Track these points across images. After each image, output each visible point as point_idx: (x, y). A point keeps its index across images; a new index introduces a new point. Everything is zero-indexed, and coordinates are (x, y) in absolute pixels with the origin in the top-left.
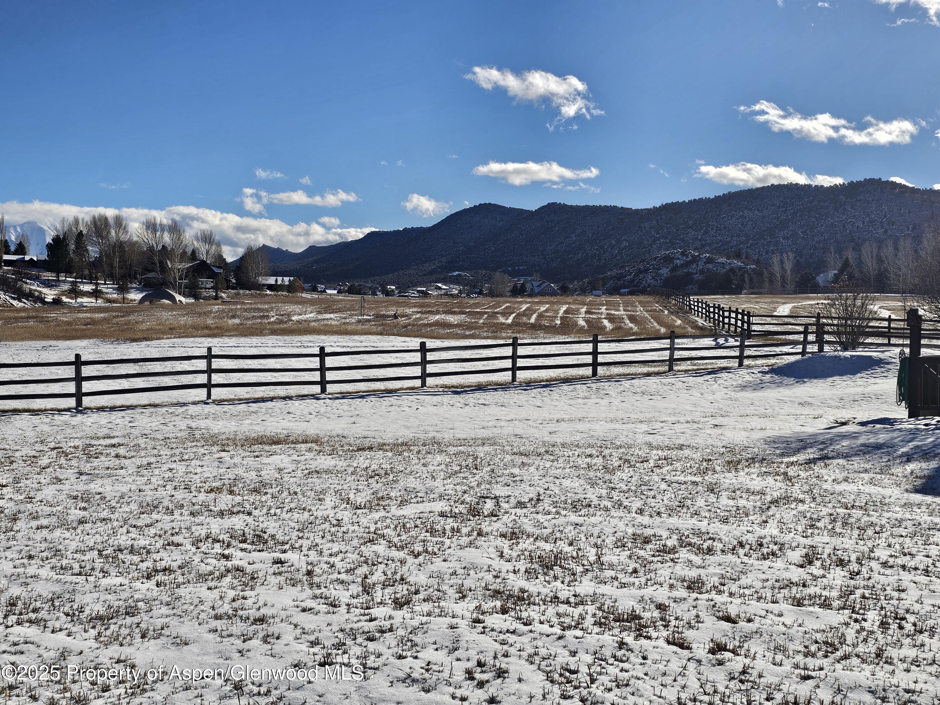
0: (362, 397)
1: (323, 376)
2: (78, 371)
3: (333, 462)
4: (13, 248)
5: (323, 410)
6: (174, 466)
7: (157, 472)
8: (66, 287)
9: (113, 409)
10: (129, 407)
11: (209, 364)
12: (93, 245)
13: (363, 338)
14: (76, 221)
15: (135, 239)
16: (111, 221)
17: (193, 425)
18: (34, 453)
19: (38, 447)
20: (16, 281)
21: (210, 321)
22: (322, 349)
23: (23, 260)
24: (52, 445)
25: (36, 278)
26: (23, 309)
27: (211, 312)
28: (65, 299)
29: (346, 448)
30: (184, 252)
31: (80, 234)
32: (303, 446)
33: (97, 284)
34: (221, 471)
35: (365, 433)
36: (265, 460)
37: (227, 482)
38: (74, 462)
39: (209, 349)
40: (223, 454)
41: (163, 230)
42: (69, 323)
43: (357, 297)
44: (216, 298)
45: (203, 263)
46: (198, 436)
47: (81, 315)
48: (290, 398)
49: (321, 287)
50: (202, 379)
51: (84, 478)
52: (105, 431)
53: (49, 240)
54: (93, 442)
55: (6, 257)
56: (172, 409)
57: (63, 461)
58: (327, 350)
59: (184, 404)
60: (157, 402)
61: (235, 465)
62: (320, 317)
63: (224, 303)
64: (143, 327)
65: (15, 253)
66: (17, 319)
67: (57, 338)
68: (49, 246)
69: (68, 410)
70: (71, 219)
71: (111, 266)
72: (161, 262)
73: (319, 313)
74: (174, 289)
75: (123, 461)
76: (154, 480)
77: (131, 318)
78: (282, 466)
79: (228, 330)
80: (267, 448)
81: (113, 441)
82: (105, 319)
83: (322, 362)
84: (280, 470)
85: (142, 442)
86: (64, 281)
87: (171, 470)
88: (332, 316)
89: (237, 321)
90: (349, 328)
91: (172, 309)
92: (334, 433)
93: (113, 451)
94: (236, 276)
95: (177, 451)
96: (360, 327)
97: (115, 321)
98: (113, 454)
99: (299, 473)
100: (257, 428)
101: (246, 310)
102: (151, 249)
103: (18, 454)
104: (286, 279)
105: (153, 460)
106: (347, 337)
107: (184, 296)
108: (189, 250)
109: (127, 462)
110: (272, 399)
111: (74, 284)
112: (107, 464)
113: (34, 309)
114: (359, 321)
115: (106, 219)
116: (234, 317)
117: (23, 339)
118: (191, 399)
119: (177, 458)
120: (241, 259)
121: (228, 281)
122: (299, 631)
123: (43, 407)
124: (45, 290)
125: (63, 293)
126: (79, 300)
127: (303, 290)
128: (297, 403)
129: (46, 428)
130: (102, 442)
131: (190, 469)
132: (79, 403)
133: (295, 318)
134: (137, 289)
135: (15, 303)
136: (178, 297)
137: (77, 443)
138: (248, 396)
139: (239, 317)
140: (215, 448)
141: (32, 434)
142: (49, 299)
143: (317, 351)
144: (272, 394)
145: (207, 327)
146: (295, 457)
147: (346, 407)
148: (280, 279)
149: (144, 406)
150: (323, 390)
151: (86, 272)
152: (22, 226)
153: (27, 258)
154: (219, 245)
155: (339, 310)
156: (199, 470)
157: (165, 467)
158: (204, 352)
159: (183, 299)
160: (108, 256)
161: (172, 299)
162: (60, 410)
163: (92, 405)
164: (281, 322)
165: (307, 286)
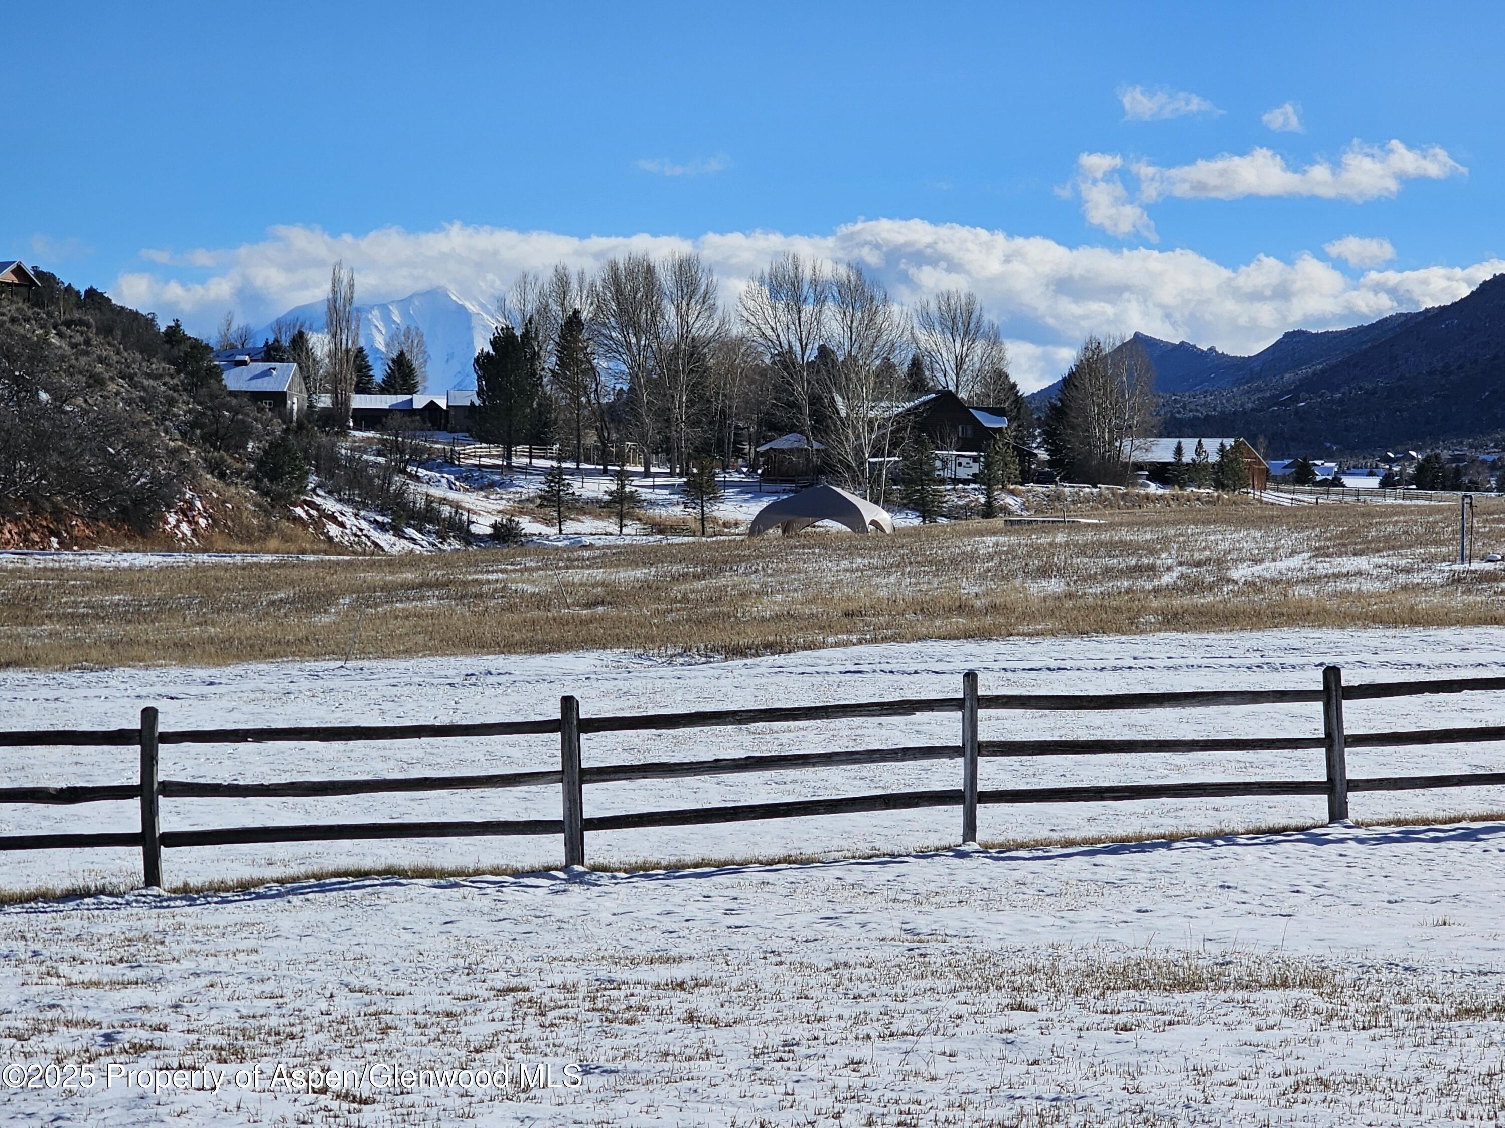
0: (1470, 836)
1: (1335, 764)
2: (571, 751)
3: (1376, 1053)
4: (378, 374)
5: (1336, 879)
6: (863, 1051)
7: (812, 1069)
8: (532, 487)
9: (674, 870)
10: (723, 867)
11: (971, 725)
12: (610, 352)
13: (1469, 635)
14: (562, 282)
15: (737, 330)
16: (666, 279)
17: (923, 924)
18: (448, 1004)
19: (460, 984)
20: (387, 473)
21: (969, 588)
22: (1332, 673)
23: (408, 411)
24: (500, 980)
25: (448, 463)
26: (409, 561)
27: (973, 557)
28: (528, 526)
29: (1419, 1005)
30: (888, 367)
31: (574, 322)
32: (1275, 995)
33: (622, 476)
34: (1014, 1071)
35: (1482, 959)
36: (1150, 1040)
37: (1031, 1107)
38: (565, 1034)
39: (971, 677)
40: (1019, 1018)
41: (820, 301)
42: (541, 601)
43: (1450, 499)
44: (989, 511)
45: (947, 398)
46: (936, 960)
47: (576, 575)
48: (1229, 838)
49: (1325, 468)
50: (948, 774)
51: (595, 1081)
52: (654, 941)
53: (483, 345)
54: (619, 974)
55: (359, 401)
56: (856, 873)
57: (531, 1028)
58: (1349, 678)
59: (894, 858)
60: (809, 850)
61: (1057, 1056)
62: (1323, 567)
63: (1014, 525)
64: (766, 607)
65: (387, 388)
66: (391, 591)
67: (508, 647)
68: (483, 363)
69: (544, 872)
70: (547, 276)
71: (665, 417)
72: (815, 400)
73: (1321, 553)
74: (856, 483)
75: (710, 1031)
76: (803, 1093)
77: (726, 579)
78: (1206, 1061)
79: (1028, 616)
80: (1156, 999)
81: (680, 972)
82: (646, 586)
83: (1333, 718)
84: (1201, 1073)
85: (765, 974)
86: (525, 470)
87: (855, 1064)
88: (1362, 563)
89: (1055, 586)
90: (1423, 602)
91: (852, 551)
92: (1377, 956)
93: (679, 1003)
94: (1052, 440)
95: (874, 1007)
96: (1459, 599)
97: (677, 590)
98: (680, 1011)
99: (1263, 1086)
100: (1122, 935)
101: (1082, 550)
102: (785, 360)
103: (401, 1005)
104: (1211, 445)
105: (799, 1031)
106: (1415, 634)
107: (889, 505)
108: (902, 361)
109: (722, 1036)
110: (1168, 841)
111: (555, 476)
112: (663, 1041)
113: (440, 560)
114: (1456, 580)
115: (650, 270)
116: (1044, 572)
117: (409, 652)
118: (913, 843)
119: (874, 1029)
120: (1068, 382)
121: (1025, 456)
123: (470, 863)
124: (470, 500)
125: (523, 507)
126: (570, 527)
127: (1267, 478)
128: (1250, 854)
129: (481, 928)
130: (646, 973)
131: (916, 1063)
132: (575, 851)
133: (1240, 573)
134: (744, 489)
135: (385, 540)
136: (871, 512)
137: (572, 974)
138: (1092, 832)
139: (1060, 572)
140: (993, 999)
141: (442, 944)
142: (482, 527)
143: (1314, 681)
144: (1168, 826)
145: (962, 608)
146: (1248, 1032)
147: (1414, 871)
148: (1189, 445)
149: (770, 864)
150: (1338, 813)
151: (591, 439)
152: (405, 303)
153: (420, 401)
154: (995, 340)
155: (1390, 544)
156: (942, 1066)
157: (838, 1056)
158: (955, 688)
159: (884, 517)
160: (655, 386)
161: (850, 514)
162: (518, 874)
163: (613, 858)
164: (1195, 586)
165: (1277, 466)
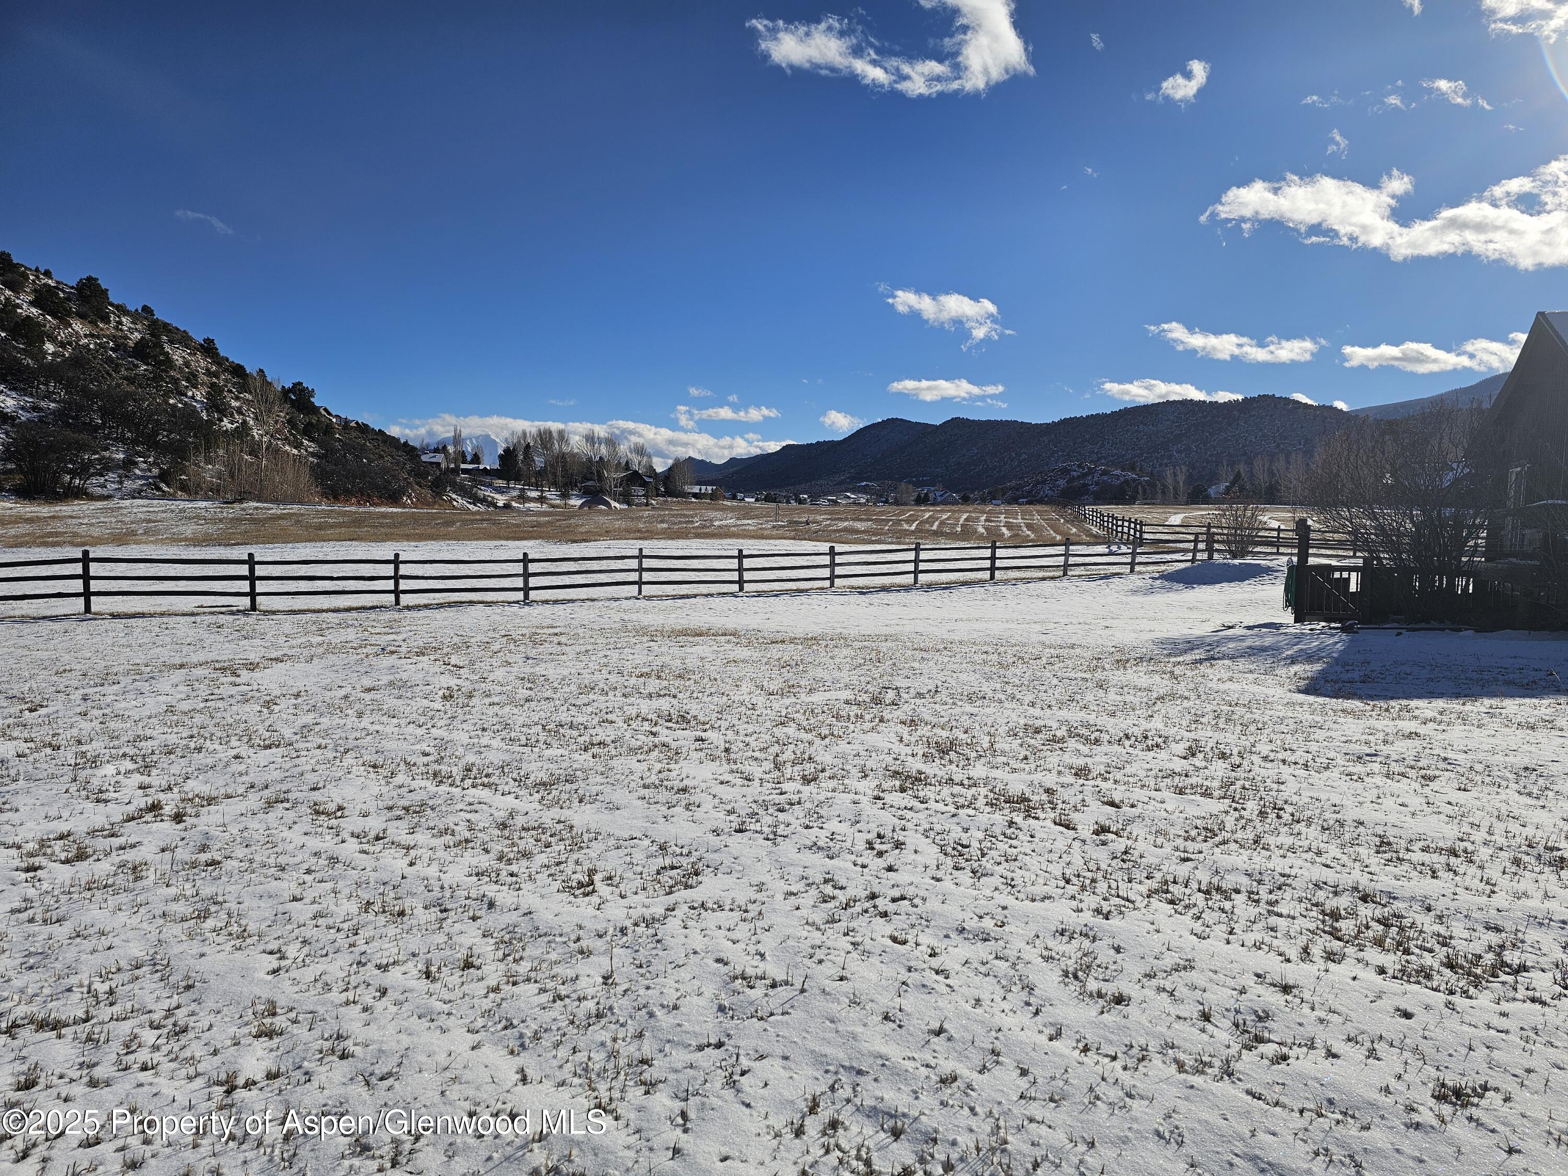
0: (776, 596)
1: (741, 576)
2: (526, 568)
3: (749, 653)
4: (469, 458)
5: (740, 607)
6: (608, 653)
7: (593, 658)
8: (515, 493)
9: (556, 602)
10: (569, 601)
11: (640, 563)
12: (539, 456)
13: (777, 542)
14: (524, 434)
15: (576, 451)
16: (555, 435)
17: (626, 618)
18: (487, 640)
19: (491, 634)
20: (472, 487)
21: (641, 526)
22: (740, 551)
23: (478, 469)
24: (503, 633)
25: (490, 485)
26: (478, 513)
27: (642, 517)
28: (514, 504)
29: (761, 641)
30: (619, 463)
31: (528, 446)
32: (723, 638)
33: (542, 491)
34: (650, 658)
35: (778, 628)
36: (689, 650)
37: (655, 668)
38: (522, 648)
39: (641, 550)
40: (652, 644)
41: (600, 444)
42: (517, 526)
43: (773, 505)
44: (647, 505)
45: (636, 473)
46: (630, 628)
47: (528, 519)
48: (712, 595)
49: (740, 496)
50: (634, 577)
51: (530, 661)
52: (549, 622)
53: (501, 451)
54: (538, 631)
55: (463, 466)
56: (608, 603)
57: (512, 646)
58: (745, 553)
59: (618, 599)
60: (594, 597)
61: (662, 654)
62: (739, 522)
63: (654, 508)
64: (583, 530)
65: (471, 462)
66: (472, 521)
67: (507, 539)
68: (501, 457)
69: (517, 602)
70: (520, 433)
71: (555, 474)
72: (598, 472)
73: (738, 519)
74: (610, 496)
75: (564, 647)
76: (591, 665)
77: (572, 521)
78: (704, 655)
79: (657, 534)
80: (691, 639)
81: (556, 631)
82: (549, 522)
83: (741, 563)
84: (702, 658)
85: (581, 631)
86: (514, 488)
87: (606, 656)
88: (750, 522)
89: (665, 525)
90: (766, 533)
91: (608, 515)
92: (751, 627)
93: (555, 639)
94: (665, 485)
95: (612, 640)
96: (775, 532)
97: (558, 524)
98: (556, 641)
99: (718, 662)
100: (683, 622)
101: (673, 516)
102: (590, 460)
103: (473, 640)
104: (709, 488)
105: (590, 647)
106: (764, 541)
107: (619, 502)
108: (623, 461)
109: (568, 649)
110: (695, 596)
111: (522, 490)
112: (550, 650)
113: (487, 512)
114: (774, 527)
115: (550, 432)
116: (662, 522)
117: (477, 539)
118: (624, 595)
119: (611, 647)
120: (670, 469)
121: (658, 489)
122: (717, 801)
123: (495, 599)
124: (497, 496)
125: (513, 499)
126: (527, 505)
127: (725, 498)
128: (717, 600)
129: (498, 618)
130: (546, 631)
131: (623, 656)
132: (526, 596)
133: (716, 523)
134: (577, 496)
135: (471, 507)
136: (614, 504)
137: (524, 631)
138: (674, 593)
139: (667, 522)
140: (645, 639)
141: (486, 622)
142: (500, 504)
143: (736, 553)
144: (695, 592)
145: (639, 531)
146: (715, 648)
147: (761, 605)
148: (703, 488)
149: (583, 601)
150: (741, 589)
151: (533, 480)
152: (477, 438)
153: (481, 467)
154: (650, 457)
155: (756, 517)
156: (631, 657)
157: (601, 654)
158: (636, 553)
159: (617, 505)
160: (552, 466)
161: (607, 504)
162: (509, 603)
163: (538, 599)
164: (704, 527)
165: (727, 495)
